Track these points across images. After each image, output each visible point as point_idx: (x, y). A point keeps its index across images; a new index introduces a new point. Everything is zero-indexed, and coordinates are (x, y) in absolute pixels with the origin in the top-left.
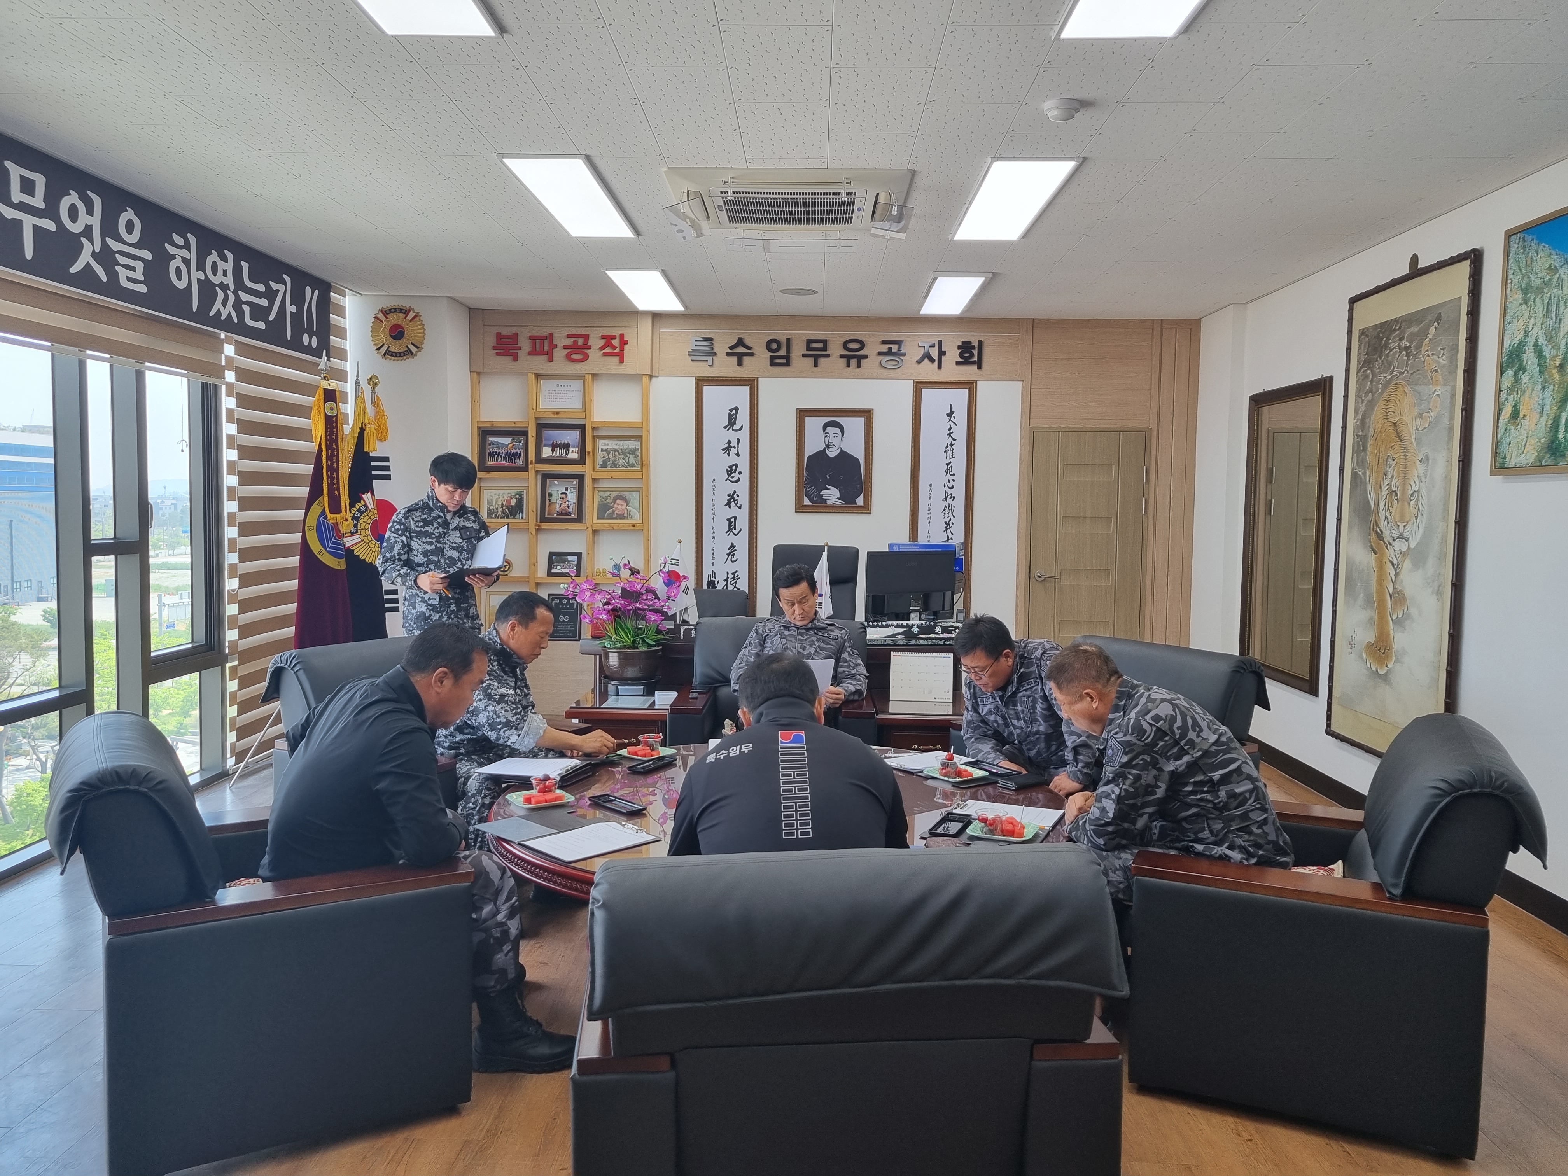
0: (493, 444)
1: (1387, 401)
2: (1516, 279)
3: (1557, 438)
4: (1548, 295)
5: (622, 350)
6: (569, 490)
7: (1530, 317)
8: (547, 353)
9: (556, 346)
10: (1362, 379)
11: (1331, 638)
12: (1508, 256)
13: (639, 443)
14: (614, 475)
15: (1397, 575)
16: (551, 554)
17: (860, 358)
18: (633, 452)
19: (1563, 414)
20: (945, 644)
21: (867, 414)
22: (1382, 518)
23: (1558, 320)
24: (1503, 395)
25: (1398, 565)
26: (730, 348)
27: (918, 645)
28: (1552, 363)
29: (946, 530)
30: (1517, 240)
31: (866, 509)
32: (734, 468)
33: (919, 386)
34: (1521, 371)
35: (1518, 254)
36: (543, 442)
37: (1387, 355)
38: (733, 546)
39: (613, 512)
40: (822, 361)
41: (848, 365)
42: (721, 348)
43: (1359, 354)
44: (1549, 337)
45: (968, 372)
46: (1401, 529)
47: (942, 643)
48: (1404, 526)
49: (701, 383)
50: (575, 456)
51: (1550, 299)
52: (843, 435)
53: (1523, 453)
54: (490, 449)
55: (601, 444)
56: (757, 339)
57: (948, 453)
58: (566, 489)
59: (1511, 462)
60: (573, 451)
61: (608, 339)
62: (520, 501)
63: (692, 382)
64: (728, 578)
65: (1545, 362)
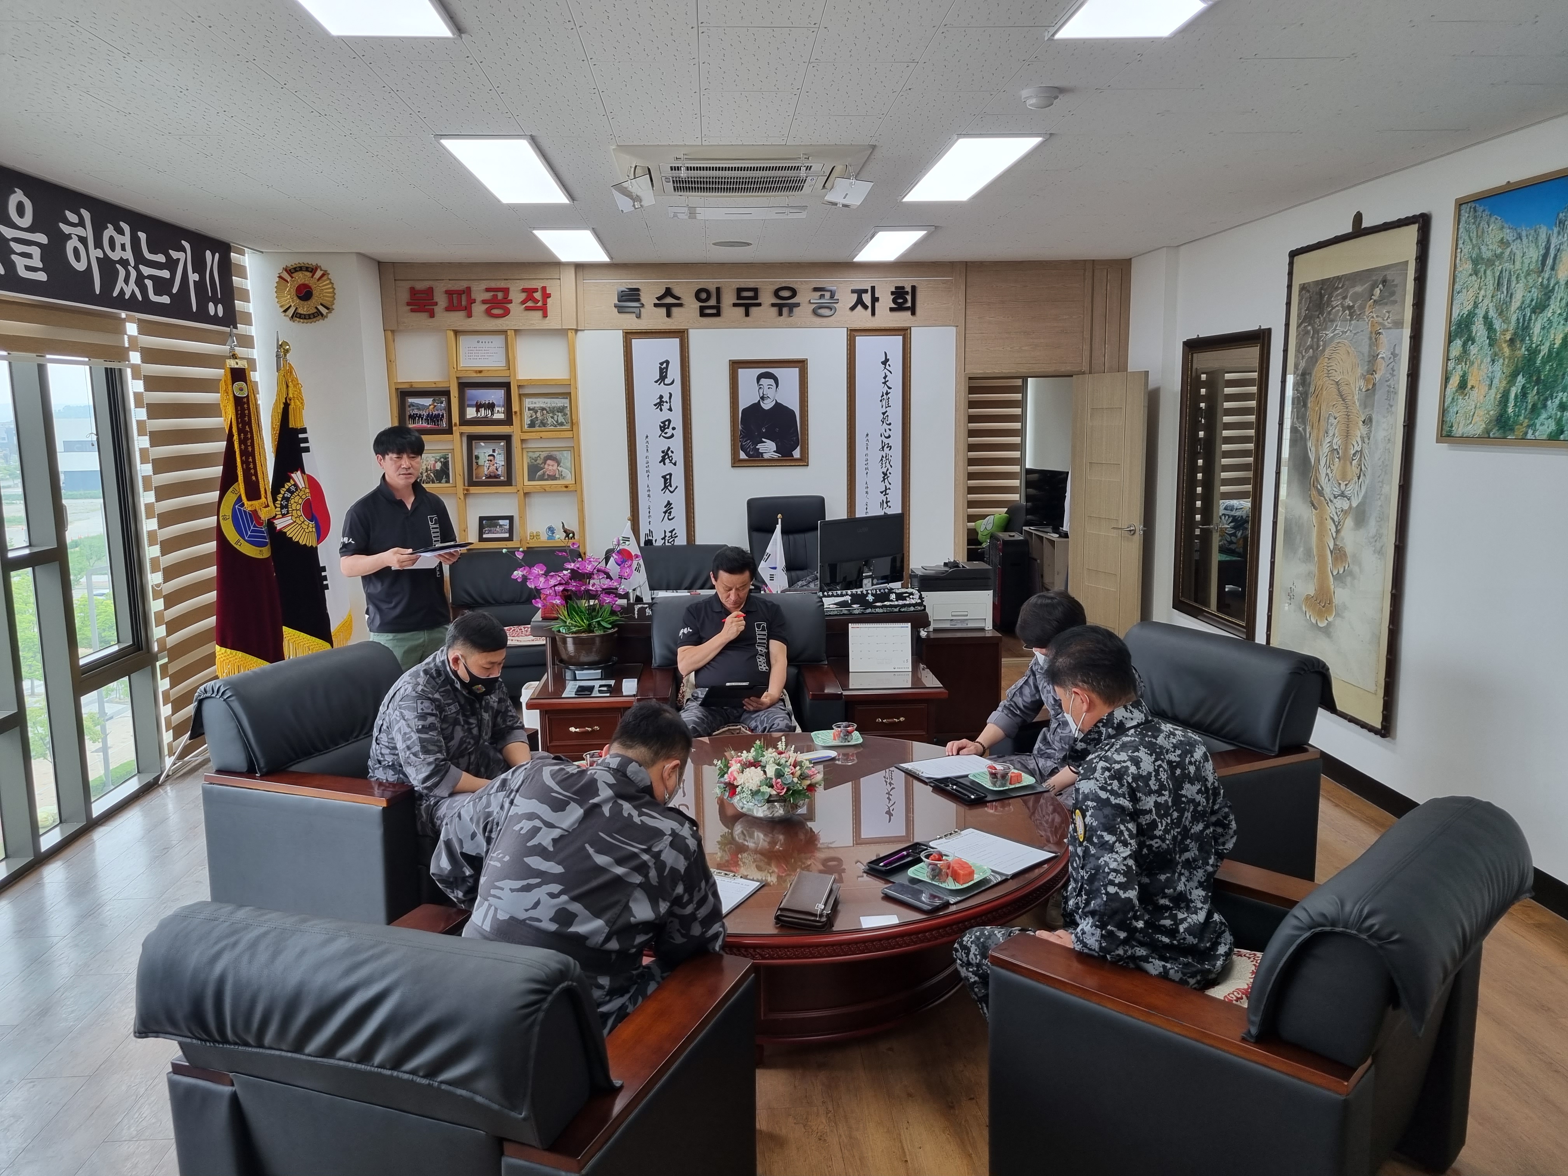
0: (413, 406)
1: (1329, 359)
2: (1467, 249)
3: (1506, 411)
4: (1500, 267)
5: (545, 303)
6: (496, 452)
7: (1480, 289)
8: (465, 309)
9: (474, 301)
10: (1302, 336)
11: (1270, 588)
12: (1458, 225)
13: (567, 401)
14: (543, 435)
15: (1338, 532)
16: (481, 519)
17: (792, 307)
18: (561, 410)
19: (1512, 389)
20: (900, 611)
21: (801, 365)
22: (1323, 475)
23: (1509, 295)
24: (1451, 364)
25: (1339, 523)
26: (658, 299)
27: (873, 613)
28: (1502, 337)
29: (884, 480)
30: (1468, 210)
31: (804, 461)
32: (667, 423)
33: (853, 334)
34: (1470, 342)
35: (1469, 224)
36: (467, 403)
37: (1329, 313)
38: (669, 503)
39: (544, 474)
40: (753, 310)
41: (780, 314)
42: (648, 298)
43: (1299, 309)
44: (1499, 311)
45: (902, 319)
46: (1343, 487)
47: (897, 610)
48: (1346, 485)
49: (629, 336)
50: (502, 416)
51: (1501, 272)
52: (777, 387)
53: (1471, 423)
54: (410, 411)
55: (528, 403)
56: (685, 289)
57: (884, 402)
58: (494, 451)
59: (1458, 431)
60: (498, 411)
61: (529, 293)
62: (445, 465)
63: (620, 335)
64: (665, 536)
65: (1495, 335)
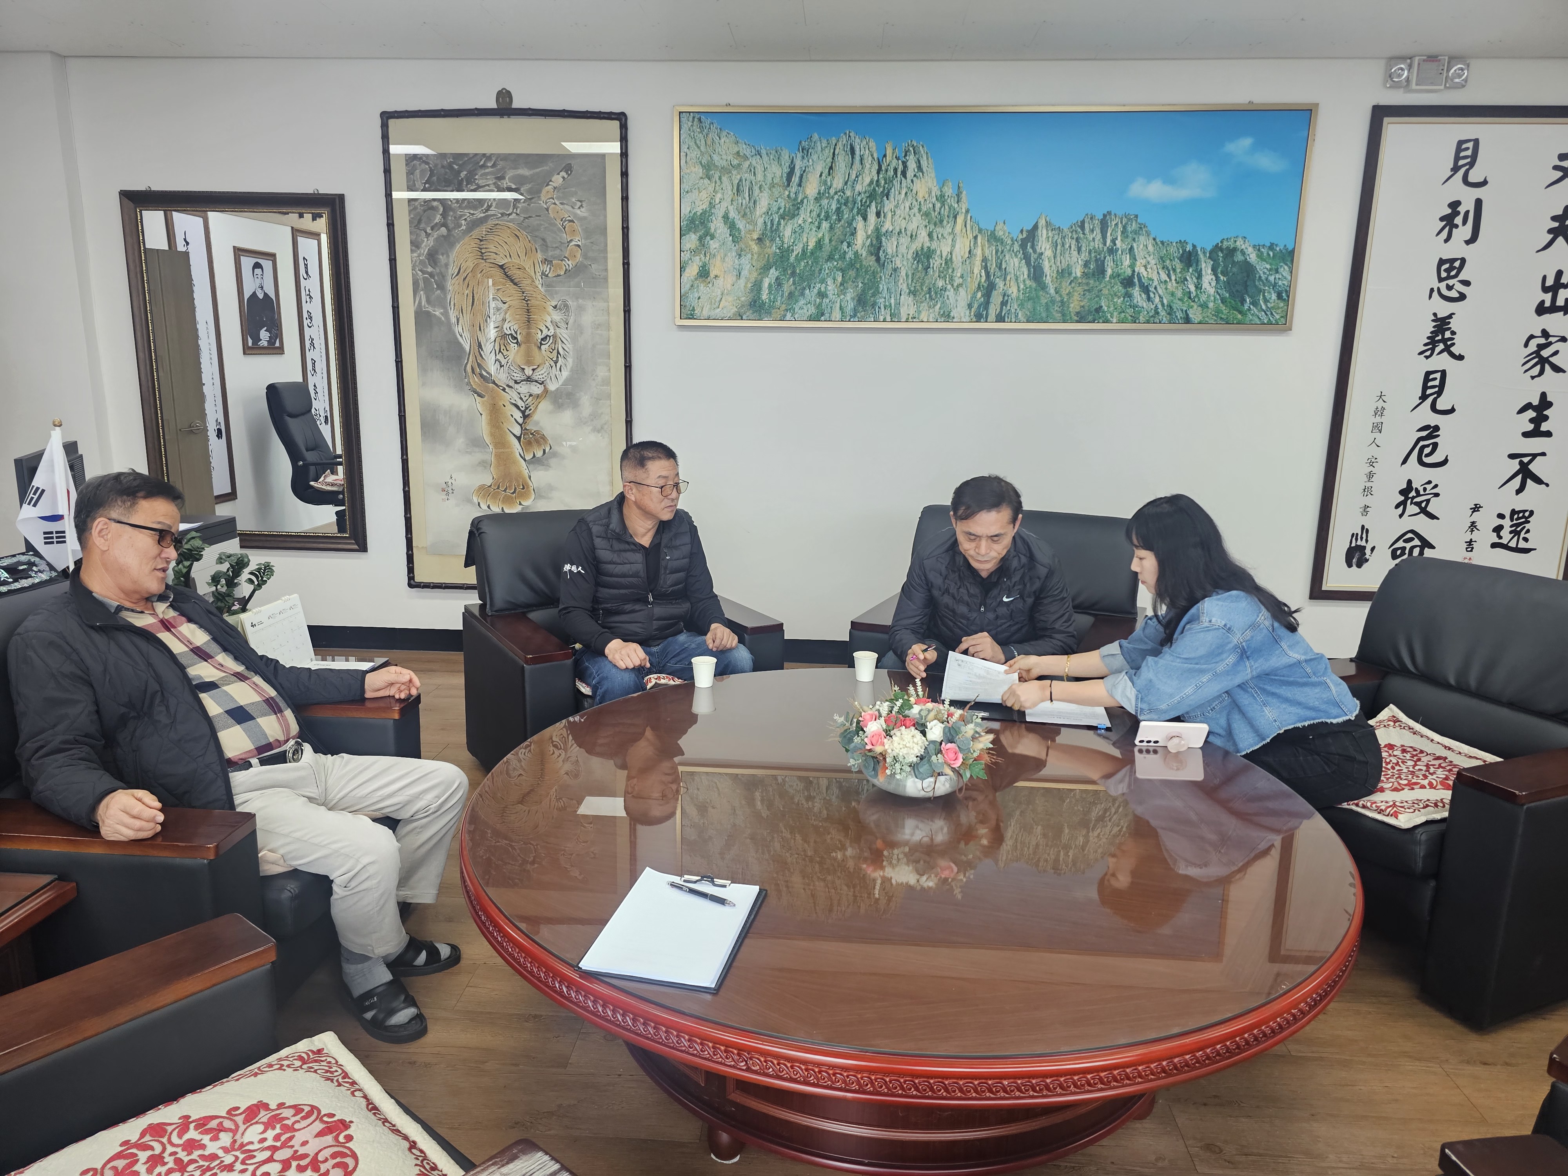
1: (480, 240)
3: (759, 298)
4: (739, 177)
7: (715, 192)
10: (421, 211)
11: (404, 488)
12: (680, 130)
19: (764, 279)
22: (490, 361)
23: (752, 201)
24: (686, 256)
28: (749, 236)
30: (691, 119)
34: (708, 238)
35: (693, 132)
44: (742, 213)
46: (528, 372)
51: (741, 180)
53: (719, 305)
59: (702, 314)
65: (740, 234)
